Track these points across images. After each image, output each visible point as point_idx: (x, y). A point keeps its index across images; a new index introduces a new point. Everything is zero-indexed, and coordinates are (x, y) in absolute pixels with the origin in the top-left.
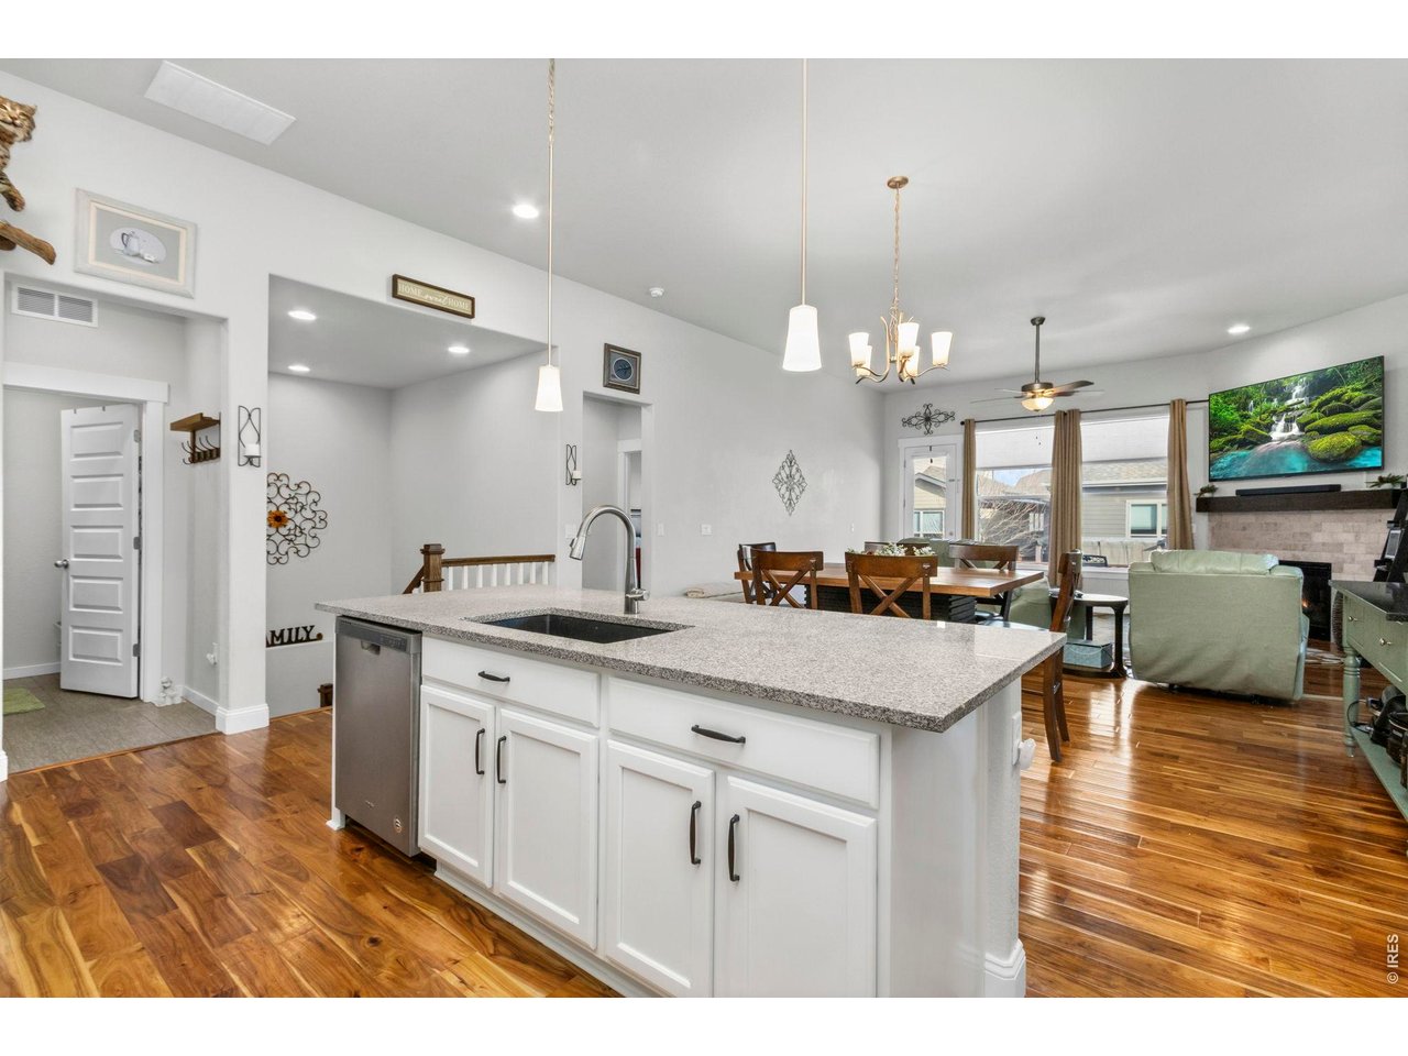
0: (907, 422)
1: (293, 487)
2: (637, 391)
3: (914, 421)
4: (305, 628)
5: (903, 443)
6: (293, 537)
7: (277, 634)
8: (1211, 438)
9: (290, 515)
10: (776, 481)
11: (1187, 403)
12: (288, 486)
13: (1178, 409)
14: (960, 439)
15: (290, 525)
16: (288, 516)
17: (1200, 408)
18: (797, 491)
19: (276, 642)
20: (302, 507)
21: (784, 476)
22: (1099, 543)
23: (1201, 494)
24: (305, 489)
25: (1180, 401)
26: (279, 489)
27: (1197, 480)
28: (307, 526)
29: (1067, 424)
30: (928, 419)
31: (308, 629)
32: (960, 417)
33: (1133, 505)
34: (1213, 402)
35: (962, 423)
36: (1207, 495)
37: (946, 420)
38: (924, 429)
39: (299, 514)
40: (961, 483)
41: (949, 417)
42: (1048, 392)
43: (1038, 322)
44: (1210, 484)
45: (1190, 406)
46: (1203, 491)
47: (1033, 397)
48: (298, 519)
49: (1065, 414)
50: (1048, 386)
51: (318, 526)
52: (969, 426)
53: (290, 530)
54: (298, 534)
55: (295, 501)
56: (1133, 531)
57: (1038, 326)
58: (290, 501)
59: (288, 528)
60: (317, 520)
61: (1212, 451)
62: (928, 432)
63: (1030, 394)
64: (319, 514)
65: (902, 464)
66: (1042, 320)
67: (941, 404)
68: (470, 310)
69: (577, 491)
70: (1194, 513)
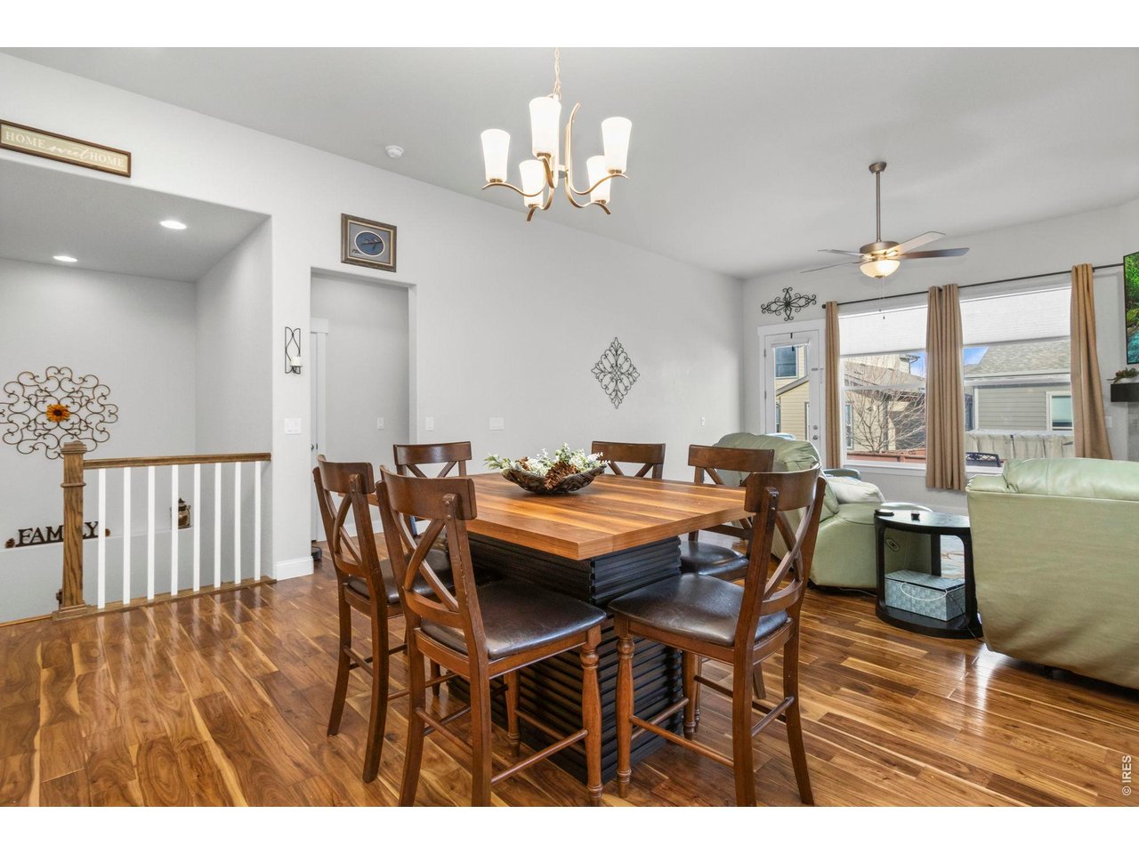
0: (766, 309)
1: (76, 379)
2: (393, 269)
3: (774, 307)
4: (88, 524)
5: (762, 331)
6: (78, 432)
7: (55, 530)
8: (1128, 307)
9: (73, 408)
10: (597, 371)
11: (1094, 269)
12: (71, 380)
13: (1082, 279)
14: (821, 324)
15: (74, 419)
16: (71, 410)
17: (1114, 275)
18: (626, 381)
19: (52, 539)
20: (88, 401)
21: (608, 366)
22: (1012, 436)
23: (1117, 379)
24: (91, 382)
25: (1085, 267)
26: (60, 383)
27: (1111, 361)
28: (94, 420)
29: (943, 303)
30: (788, 304)
31: (93, 525)
32: (821, 301)
33: (1053, 397)
34: (1127, 265)
35: (824, 307)
36: (1125, 381)
37: (807, 304)
38: (784, 315)
39: (84, 409)
40: (824, 371)
41: (811, 300)
42: (891, 252)
43: (878, 168)
44: (1130, 367)
45: (1098, 272)
46: (1120, 375)
47: (874, 260)
48: (83, 413)
49: (940, 290)
50: (891, 244)
51: (107, 419)
52: (831, 310)
53: (73, 424)
54: (82, 428)
55: (80, 395)
56: (1055, 424)
57: (878, 173)
58: (74, 394)
59: (71, 422)
60: (106, 414)
61: (1129, 324)
62: (789, 318)
63: (868, 257)
64: (107, 408)
65: (762, 353)
66: (883, 166)
67: (801, 288)
68: (126, 168)
69: (303, 382)
70: (1108, 403)
